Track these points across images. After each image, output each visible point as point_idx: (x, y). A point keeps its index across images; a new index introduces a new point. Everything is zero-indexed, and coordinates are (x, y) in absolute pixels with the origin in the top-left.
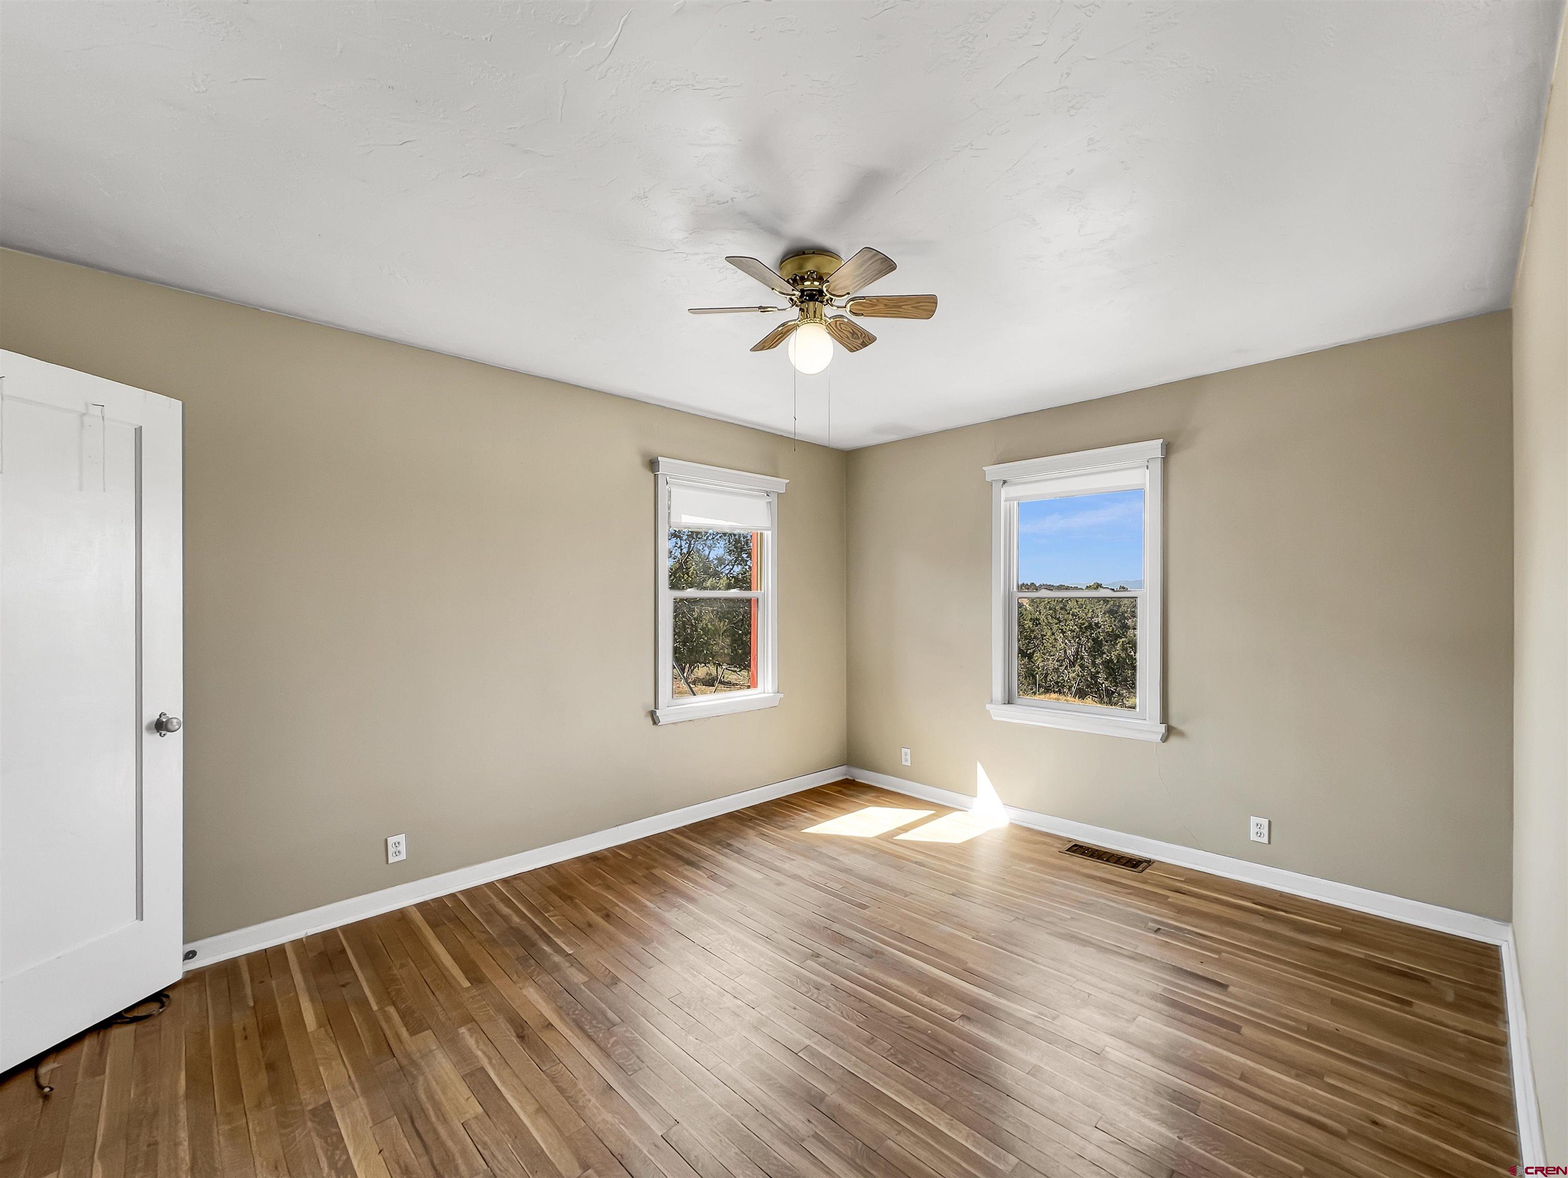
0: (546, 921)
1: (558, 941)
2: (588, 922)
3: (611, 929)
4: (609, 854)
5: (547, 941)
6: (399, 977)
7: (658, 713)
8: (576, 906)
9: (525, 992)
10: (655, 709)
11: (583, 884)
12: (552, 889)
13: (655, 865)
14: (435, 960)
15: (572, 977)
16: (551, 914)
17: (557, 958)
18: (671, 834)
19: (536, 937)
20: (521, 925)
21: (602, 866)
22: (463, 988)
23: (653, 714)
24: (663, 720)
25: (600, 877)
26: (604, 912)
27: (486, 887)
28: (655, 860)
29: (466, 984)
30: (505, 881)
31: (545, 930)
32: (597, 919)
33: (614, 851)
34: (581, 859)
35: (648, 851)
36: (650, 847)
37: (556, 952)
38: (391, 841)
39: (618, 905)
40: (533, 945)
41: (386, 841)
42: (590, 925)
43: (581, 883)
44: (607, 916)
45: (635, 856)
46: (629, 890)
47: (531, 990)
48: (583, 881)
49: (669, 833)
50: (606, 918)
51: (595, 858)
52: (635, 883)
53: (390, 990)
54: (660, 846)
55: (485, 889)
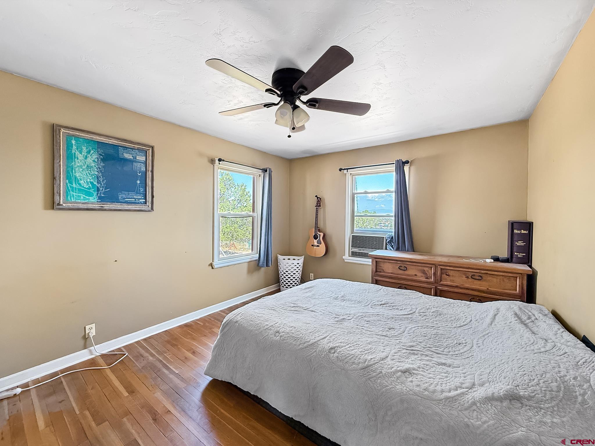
0: (165, 358)
1: (171, 367)
2: (185, 356)
3: (196, 358)
4: (193, 324)
5: (166, 368)
6: (91, 394)
7: (214, 263)
8: (179, 349)
9: (156, 395)
10: (213, 262)
11: (183, 339)
12: (168, 342)
13: (214, 327)
14: (110, 383)
15: (179, 385)
16: (168, 354)
17: (171, 376)
18: (220, 313)
19: (160, 366)
20: (153, 361)
21: (190, 329)
22: (125, 397)
23: (211, 265)
24: (216, 266)
25: (189, 334)
26: (192, 351)
27: (136, 343)
28: (213, 325)
29: (126, 394)
30: (145, 340)
31: (165, 362)
32: (189, 355)
33: (195, 322)
34: (180, 327)
35: (210, 321)
36: (211, 319)
37: (170, 373)
38: (87, 327)
39: (198, 347)
40: (159, 370)
41: (85, 327)
42: (186, 358)
43: (181, 338)
44: (194, 353)
45: (204, 323)
46: (203, 339)
47: (159, 394)
48: (182, 337)
49: (219, 312)
50: (193, 354)
51: (186, 325)
52: (205, 336)
53: (86, 402)
54: (215, 319)
55: (135, 344)
